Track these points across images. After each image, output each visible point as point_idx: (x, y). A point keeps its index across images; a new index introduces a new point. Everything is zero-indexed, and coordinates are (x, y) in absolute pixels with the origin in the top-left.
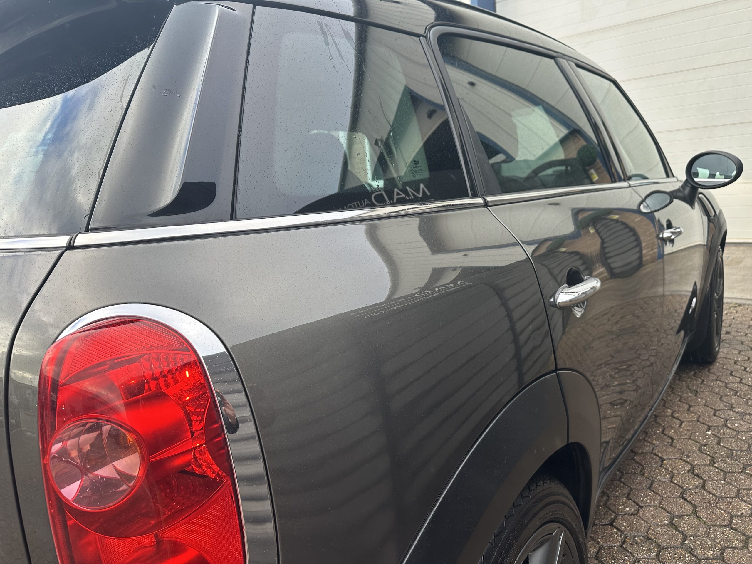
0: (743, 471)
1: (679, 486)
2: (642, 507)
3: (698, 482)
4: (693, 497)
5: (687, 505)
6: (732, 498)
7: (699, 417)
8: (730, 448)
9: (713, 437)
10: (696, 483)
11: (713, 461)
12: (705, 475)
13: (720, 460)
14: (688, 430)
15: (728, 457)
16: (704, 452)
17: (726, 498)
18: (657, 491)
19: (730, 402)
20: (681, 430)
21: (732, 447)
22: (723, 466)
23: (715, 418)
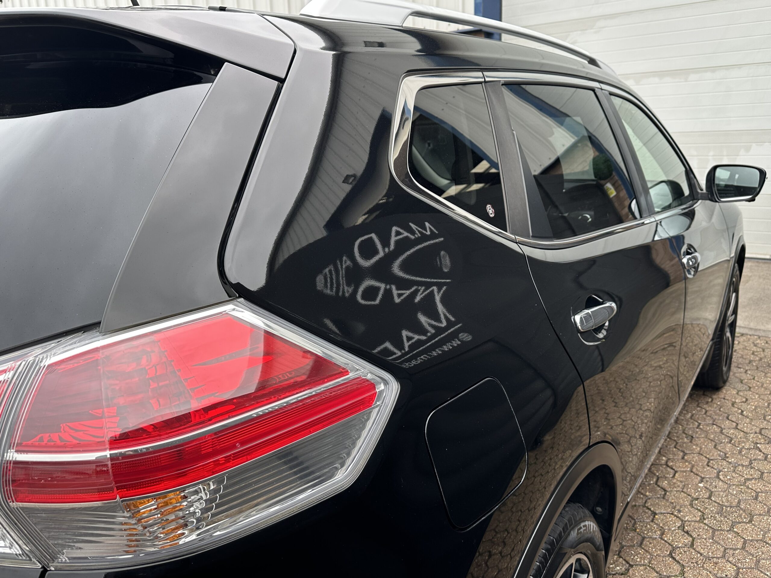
0: (731, 530)
1: (669, 544)
2: (631, 566)
3: (687, 540)
4: (682, 556)
5: (676, 565)
6: (718, 558)
7: (693, 466)
8: (721, 503)
9: (705, 490)
10: (685, 541)
11: (703, 518)
12: (694, 533)
13: (709, 516)
14: (681, 482)
15: (718, 514)
16: (695, 507)
17: (713, 558)
18: (647, 549)
19: (723, 451)
20: (675, 481)
21: (722, 502)
22: (713, 523)
23: (708, 468)
